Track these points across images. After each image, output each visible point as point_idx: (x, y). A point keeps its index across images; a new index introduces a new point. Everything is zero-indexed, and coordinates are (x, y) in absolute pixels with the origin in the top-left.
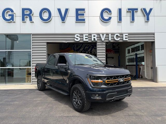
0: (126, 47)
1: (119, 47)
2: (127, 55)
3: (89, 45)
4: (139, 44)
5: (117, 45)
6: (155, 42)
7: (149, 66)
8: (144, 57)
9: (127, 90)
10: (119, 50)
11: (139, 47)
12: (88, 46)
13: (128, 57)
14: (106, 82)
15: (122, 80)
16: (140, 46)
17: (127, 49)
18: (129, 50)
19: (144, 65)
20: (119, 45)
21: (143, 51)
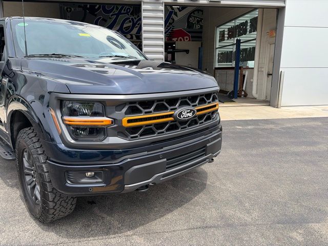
0: (218, 27)
1: (201, 27)
2: (218, 44)
3: (132, 19)
4: (247, 18)
5: (198, 22)
6: (285, 7)
7: (263, 69)
8: (254, 48)
9: (205, 146)
10: (201, 32)
11: (245, 24)
12: (130, 22)
13: (219, 51)
14: (125, 124)
15: (189, 114)
16: (249, 21)
17: (218, 31)
18: (222, 34)
19: (253, 68)
20: (201, 21)
21: (254, 35)
